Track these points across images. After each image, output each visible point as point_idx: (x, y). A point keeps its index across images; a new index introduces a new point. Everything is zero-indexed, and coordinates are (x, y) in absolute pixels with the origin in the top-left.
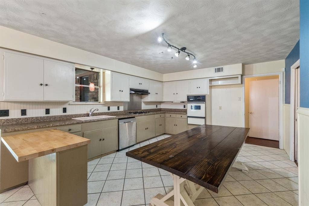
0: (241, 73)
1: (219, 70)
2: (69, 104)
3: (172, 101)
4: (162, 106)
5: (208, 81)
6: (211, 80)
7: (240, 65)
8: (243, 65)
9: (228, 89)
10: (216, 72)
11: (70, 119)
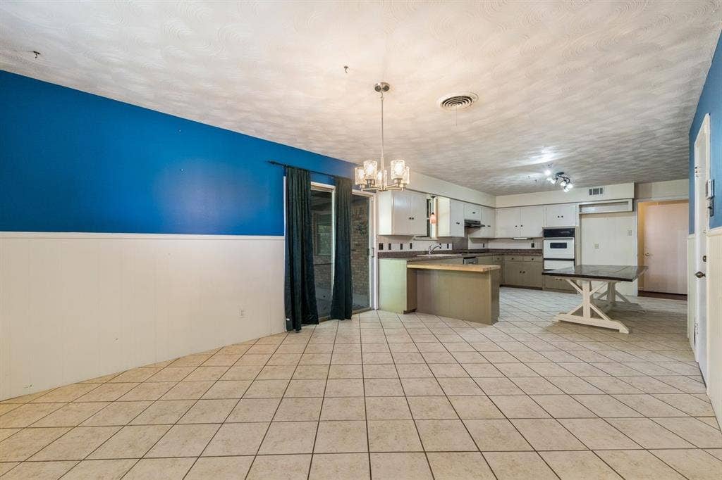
0: (633, 197)
1: (596, 192)
2: (414, 240)
3: (511, 237)
4: (490, 246)
5: (578, 206)
6: (581, 206)
7: (632, 185)
8: (636, 186)
9: (611, 219)
10: (591, 194)
11: (415, 256)
